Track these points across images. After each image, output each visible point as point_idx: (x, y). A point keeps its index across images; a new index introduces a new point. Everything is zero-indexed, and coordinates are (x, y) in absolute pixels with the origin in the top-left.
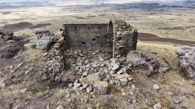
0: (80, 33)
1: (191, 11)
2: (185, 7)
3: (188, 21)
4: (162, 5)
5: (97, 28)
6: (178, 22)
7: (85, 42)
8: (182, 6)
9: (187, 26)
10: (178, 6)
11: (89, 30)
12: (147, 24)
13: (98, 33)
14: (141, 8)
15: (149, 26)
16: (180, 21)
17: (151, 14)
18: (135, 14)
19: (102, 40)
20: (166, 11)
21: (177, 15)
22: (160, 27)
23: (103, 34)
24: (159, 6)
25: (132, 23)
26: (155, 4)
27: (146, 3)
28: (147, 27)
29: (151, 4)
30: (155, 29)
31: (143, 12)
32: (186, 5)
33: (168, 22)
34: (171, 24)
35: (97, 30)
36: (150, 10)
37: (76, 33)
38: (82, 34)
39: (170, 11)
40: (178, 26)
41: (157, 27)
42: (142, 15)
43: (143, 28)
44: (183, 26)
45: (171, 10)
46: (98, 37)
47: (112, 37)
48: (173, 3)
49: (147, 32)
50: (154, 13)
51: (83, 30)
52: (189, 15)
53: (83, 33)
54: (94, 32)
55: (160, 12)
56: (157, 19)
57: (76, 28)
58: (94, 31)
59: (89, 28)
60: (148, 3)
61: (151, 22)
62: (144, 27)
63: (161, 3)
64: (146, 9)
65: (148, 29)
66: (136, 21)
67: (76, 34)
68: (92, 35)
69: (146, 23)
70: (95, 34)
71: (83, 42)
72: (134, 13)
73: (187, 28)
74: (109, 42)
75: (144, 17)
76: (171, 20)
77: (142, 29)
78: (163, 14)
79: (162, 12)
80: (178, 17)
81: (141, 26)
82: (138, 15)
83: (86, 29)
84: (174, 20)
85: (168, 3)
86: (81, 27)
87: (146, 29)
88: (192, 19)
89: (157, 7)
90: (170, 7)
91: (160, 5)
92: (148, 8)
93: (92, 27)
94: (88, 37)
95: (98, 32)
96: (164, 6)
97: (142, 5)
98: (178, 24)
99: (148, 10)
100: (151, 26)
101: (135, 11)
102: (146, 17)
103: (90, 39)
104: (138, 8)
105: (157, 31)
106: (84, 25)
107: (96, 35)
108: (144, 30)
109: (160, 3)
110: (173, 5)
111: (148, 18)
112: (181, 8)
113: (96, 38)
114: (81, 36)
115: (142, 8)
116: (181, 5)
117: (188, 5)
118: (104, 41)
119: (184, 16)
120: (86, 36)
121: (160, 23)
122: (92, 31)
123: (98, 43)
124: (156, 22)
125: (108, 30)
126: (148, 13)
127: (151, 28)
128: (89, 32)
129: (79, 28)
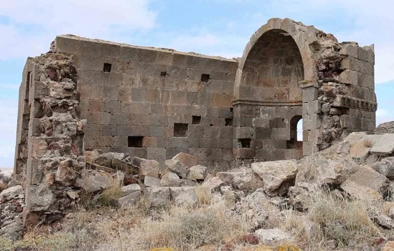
0: (122, 94)
5: (193, 79)
7: (142, 134)
11: (164, 85)
13: (199, 101)
19: (214, 134)
23: (215, 106)
35: (192, 87)
37: (106, 90)
38: (133, 99)
46: (196, 119)
47: (254, 120)
51: (137, 82)
53: (136, 94)
54: (180, 94)
57: (107, 67)
58: (181, 89)
59: (164, 74)
67: (106, 95)
68: (173, 107)
70: (185, 104)
71: (132, 135)
74: (244, 137)
83: (151, 78)
86: (132, 65)
93: (179, 69)
94: (154, 115)
95: (199, 96)
106: (146, 56)
107: (188, 108)
113: (189, 121)
118: (221, 137)
120: (149, 109)
122: (175, 89)
125: (241, 87)
128: (163, 91)
129: (123, 69)
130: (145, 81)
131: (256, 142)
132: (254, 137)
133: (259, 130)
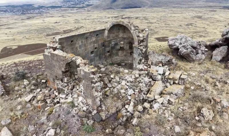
0: (76, 48)
1: (72, 11)
2: (64, 6)
3: (74, 22)
4: (38, 6)
5: (94, 37)
6: (64, 24)
8: (62, 6)
9: (75, 27)
10: (57, 6)
11: (87, 41)
12: (29, 32)
13: (96, 43)
14: (10, 12)
15: (33, 34)
16: (66, 23)
17: (29, 18)
18: (5, 21)
19: (100, 51)
20: (46, 13)
21: (60, 17)
22: (48, 33)
23: (100, 43)
24: (35, 8)
25: (6, 34)
26: (28, 5)
27: (15, 4)
28: (31, 36)
29: (23, 5)
30: (44, 36)
31: (16, 17)
32: (65, 5)
33: (54, 25)
34: (58, 27)
35: (94, 39)
36: (24, 14)
38: (80, 49)
39: (50, 12)
40: (67, 29)
41: (44, 33)
42: (17, 21)
43: (27, 39)
44: (72, 28)
45: (52, 11)
46: (96, 48)
47: (110, 45)
48: (51, 3)
49: (35, 42)
50: (32, 16)
51: (80, 43)
52: (72, 16)
53: (80, 47)
54: (91, 42)
55: (39, 15)
56: (39, 24)
57: (72, 41)
59: (87, 38)
60: (18, 4)
61: (33, 28)
62: (27, 37)
63: (36, 4)
64: (19, 12)
65: (33, 37)
66: (12, 30)
68: (90, 47)
69: (26, 31)
70: (92, 45)
72: (2, 19)
73: (76, 29)
74: (108, 50)
75: (20, 24)
76: (56, 23)
77: (25, 40)
78: (44, 17)
79: (42, 15)
80: (63, 19)
81: (22, 36)
82: (11, 22)
83: (83, 41)
84: (60, 22)
85: (44, 3)
86: (79, 39)
87: (31, 39)
88: (77, 20)
89: (32, 10)
90: (49, 8)
91: (36, 6)
92: (21, 11)
93: (91, 35)
94: (85, 51)
95: (96, 41)
96: (41, 7)
97: (10, 7)
98: (65, 27)
99: (22, 14)
100: (36, 33)
101: (3, 17)
102: (24, 24)
103: (88, 53)
104: (5, 11)
105: (46, 38)
108: (29, 41)
109: (34, 4)
110: (51, 5)
111: (26, 24)
112: (61, 8)
113: (94, 49)
114: (78, 51)
115: (12, 11)
116: (60, 6)
117: (68, 5)
118: (102, 51)
119: (67, 17)
121: (46, 29)
123: (97, 56)
124: (40, 28)
126: (24, 17)
127: (37, 36)
128: (87, 44)
129: (76, 41)
130: (82, 42)
131: (111, 51)
132: (111, 50)
133: (112, 47)
